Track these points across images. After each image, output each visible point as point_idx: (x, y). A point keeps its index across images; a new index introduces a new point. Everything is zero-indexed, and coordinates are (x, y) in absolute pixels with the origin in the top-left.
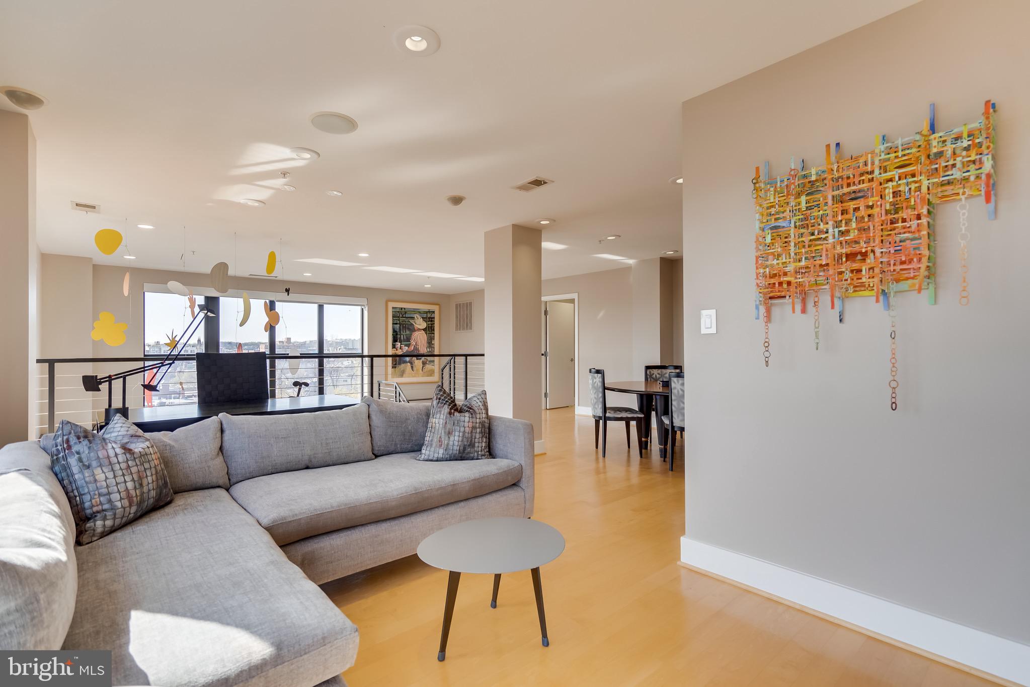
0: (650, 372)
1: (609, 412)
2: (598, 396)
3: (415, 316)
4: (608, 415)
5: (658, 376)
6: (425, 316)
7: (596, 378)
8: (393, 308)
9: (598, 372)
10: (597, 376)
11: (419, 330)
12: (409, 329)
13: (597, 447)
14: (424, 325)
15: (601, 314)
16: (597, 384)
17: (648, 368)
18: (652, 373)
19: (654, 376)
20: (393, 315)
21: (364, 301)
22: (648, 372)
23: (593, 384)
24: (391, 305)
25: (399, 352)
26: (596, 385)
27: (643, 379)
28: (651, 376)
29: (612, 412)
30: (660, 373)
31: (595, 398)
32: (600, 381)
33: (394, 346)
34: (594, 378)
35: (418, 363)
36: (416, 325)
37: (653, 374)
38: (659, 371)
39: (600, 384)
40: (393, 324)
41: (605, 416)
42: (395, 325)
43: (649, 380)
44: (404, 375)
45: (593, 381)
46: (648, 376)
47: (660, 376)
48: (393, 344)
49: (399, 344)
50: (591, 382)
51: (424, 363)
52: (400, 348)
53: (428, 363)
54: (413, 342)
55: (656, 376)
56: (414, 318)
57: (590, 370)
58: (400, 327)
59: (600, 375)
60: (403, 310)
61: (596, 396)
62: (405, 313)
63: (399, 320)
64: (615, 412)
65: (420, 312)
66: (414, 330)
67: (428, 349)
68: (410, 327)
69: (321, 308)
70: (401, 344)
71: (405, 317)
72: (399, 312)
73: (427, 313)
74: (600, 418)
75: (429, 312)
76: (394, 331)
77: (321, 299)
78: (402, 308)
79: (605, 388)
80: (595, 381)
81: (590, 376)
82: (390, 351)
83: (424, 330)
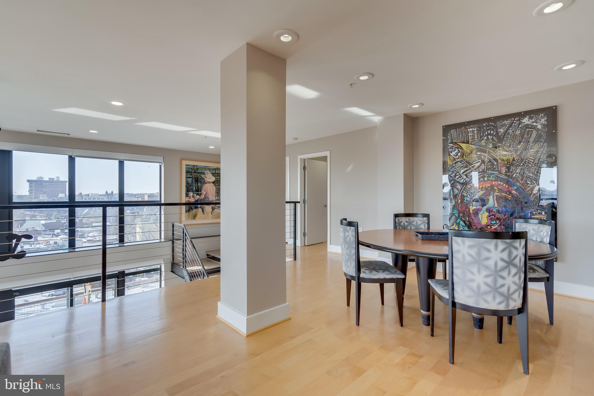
0: (399, 220)
1: (364, 272)
2: (350, 251)
3: (206, 172)
4: (362, 275)
5: (406, 224)
6: (214, 172)
7: (348, 231)
8: (186, 165)
9: (350, 224)
10: (350, 229)
11: (209, 182)
12: (201, 182)
13: (348, 305)
14: (213, 179)
15: (350, 168)
16: (350, 239)
17: (396, 216)
18: (400, 221)
19: (402, 224)
20: (186, 170)
21: (161, 159)
22: (397, 220)
23: (345, 238)
24: (184, 163)
25: (192, 200)
26: (348, 239)
27: (392, 227)
28: (400, 224)
29: (367, 272)
30: (408, 221)
31: (347, 254)
32: (352, 236)
33: (187, 195)
34: (345, 231)
35: (208, 208)
36: (207, 179)
37: (402, 222)
38: (407, 219)
39: (353, 239)
40: (187, 178)
41: (359, 277)
42: (188, 179)
43: (398, 228)
44: (196, 218)
45: (344, 234)
46: (397, 224)
47: (408, 224)
48: (186, 194)
49: (192, 193)
50: (342, 234)
51: (213, 209)
52: (193, 197)
53: (216, 208)
54: (204, 192)
55: (404, 224)
56: (205, 173)
57: (341, 221)
58: (192, 181)
59: (353, 228)
60: (195, 167)
61: (348, 252)
62: (197, 169)
63: (192, 175)
64: (370, 272)
65: (209, 169)
66: (205, 183)
67: (217, 197)
68: (201, 181)
69: (121, 164)
70: (193, 194)
71: (197, 173)
72: (191, 168)
73: (215, 169)
74: (353, 278)
75: (217, 169)
76: (187, 183)
77: (122, 156)
78: (194, 166)
79: (359, 243)
80: (347, 234)
81: (341, 228)
82: (184, 200)
83: (213, 182)
